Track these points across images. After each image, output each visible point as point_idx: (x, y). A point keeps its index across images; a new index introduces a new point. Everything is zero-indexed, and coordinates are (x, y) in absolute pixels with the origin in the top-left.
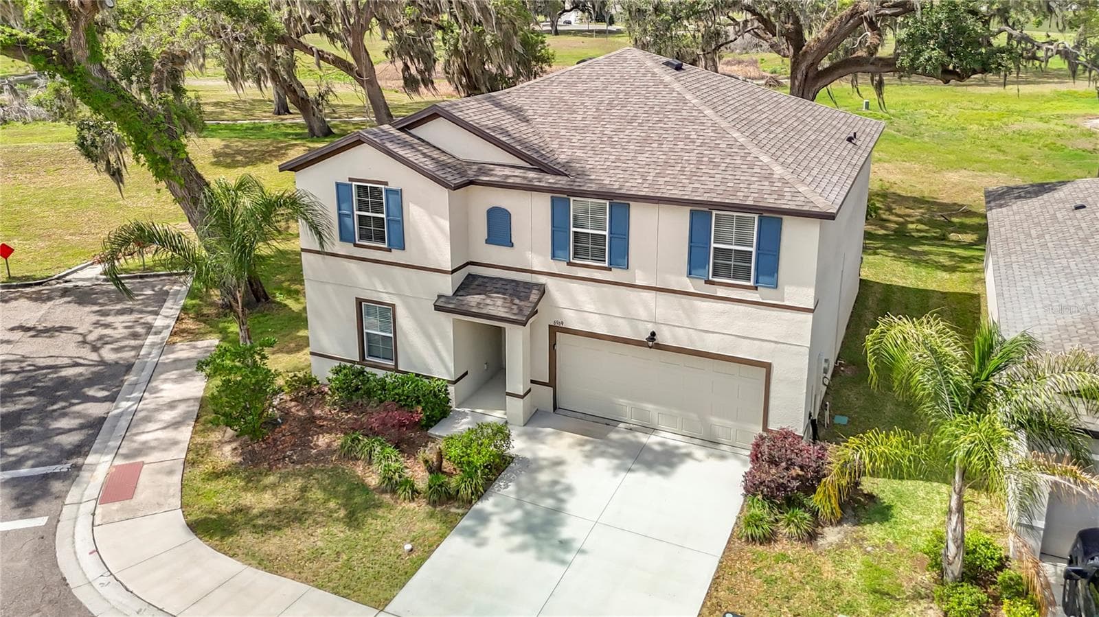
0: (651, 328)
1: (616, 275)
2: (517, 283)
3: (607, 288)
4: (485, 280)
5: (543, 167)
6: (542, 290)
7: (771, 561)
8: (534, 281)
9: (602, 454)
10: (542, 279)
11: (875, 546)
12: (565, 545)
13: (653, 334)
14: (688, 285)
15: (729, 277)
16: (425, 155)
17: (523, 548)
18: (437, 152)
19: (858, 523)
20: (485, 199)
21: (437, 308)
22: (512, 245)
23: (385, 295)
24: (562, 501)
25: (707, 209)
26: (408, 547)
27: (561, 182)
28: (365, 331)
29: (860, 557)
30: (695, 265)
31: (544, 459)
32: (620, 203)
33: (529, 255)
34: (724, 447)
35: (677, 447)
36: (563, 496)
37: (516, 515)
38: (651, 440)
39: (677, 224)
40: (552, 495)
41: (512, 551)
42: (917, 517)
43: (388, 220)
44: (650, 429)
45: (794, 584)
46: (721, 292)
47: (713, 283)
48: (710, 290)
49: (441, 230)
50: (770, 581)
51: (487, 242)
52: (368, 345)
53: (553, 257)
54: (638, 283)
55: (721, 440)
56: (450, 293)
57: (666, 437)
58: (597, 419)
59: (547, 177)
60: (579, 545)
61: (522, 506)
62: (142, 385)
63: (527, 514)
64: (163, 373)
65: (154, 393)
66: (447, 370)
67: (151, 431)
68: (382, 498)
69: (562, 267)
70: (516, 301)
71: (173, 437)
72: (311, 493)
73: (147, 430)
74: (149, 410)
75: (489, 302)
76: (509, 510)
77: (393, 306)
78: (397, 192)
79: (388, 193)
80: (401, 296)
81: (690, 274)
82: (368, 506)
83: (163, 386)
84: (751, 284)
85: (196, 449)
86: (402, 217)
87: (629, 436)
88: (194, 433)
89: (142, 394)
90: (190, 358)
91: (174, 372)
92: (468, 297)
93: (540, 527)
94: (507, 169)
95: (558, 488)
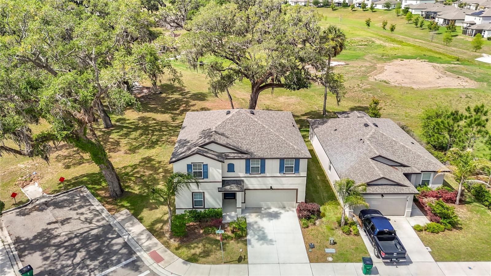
0: (270, 185)
1: (262, 175)
2: (236, 180)
3: (259, 179)
5: (242, 153)
6: (243, 181)
7: (310, 231)
8: (240, 179)
9: (264, 217)
10: (242, 179)
11: (326, 222)
12: (271, 240)
13: (271, 187)
14: (279, 175)
15: (288, 172)
16: (213, 154)
17: (263, 244)
18: (211, 151)
19: (320, 219)
20: (227, 162)
21: (219, 191)
22: (234, 172)
23: (201, 190)
24: (263, 231)
25: (283, 159)
26: (241, 250)
27: (249, 156)
28: (194, 200)
29: (325, 225)
30: (281, 170)
31: (253, 222)
32: (263, 160)
33: (239, 173)
34: (287, 208)
35: (277, 211)
36: (263, 230)
37: (256, 237)
38: (271, 211)
39: (277, 162)
40: (260, 230)
41: (261, 245)
42: (329, 214)
43: (203, 172)
44: (270, 208)
45: (317, 234)
46: (287, 175)
48: (284, 175)
49: (218, 172)
50: (313, 235)
51: (228, 172)
52: (195, 203)
53: (246, 173)
54: (267, 176)
55: (286, 206)
56: (221, 186)
57: (273, 209)
59: (244, 155)
60: (274, 240)
61: (256, 234)
62: (122, 230)
63: (259, 236)
64: (124, 225)
65: (130, 231)
66: (220, 205)
67: (145, 242)
68: (225, 241)
69: (248, 175)
70: (239, 186)
71: (153, 242)
72: (207, 245)
73: (143, 242)
74: (136, 237)
75: (232, 187)
76: (254, 236)
77: (204, 193)
78: (207, 165)
79: (204, 165)
80: (206, 190)
81: (280, 173)
82: (224, 244)
83: (130, 229)
84: (293, 173)
85: (164, 243)
86: (207, 170)
87: (266, 211)
88: (158, 239)
89: (127, 233)
90: (126, 218)
91: (127, 224)
92: (226, 187)
93: (263, 238)
94: (232, 154)
95: (260, 228)
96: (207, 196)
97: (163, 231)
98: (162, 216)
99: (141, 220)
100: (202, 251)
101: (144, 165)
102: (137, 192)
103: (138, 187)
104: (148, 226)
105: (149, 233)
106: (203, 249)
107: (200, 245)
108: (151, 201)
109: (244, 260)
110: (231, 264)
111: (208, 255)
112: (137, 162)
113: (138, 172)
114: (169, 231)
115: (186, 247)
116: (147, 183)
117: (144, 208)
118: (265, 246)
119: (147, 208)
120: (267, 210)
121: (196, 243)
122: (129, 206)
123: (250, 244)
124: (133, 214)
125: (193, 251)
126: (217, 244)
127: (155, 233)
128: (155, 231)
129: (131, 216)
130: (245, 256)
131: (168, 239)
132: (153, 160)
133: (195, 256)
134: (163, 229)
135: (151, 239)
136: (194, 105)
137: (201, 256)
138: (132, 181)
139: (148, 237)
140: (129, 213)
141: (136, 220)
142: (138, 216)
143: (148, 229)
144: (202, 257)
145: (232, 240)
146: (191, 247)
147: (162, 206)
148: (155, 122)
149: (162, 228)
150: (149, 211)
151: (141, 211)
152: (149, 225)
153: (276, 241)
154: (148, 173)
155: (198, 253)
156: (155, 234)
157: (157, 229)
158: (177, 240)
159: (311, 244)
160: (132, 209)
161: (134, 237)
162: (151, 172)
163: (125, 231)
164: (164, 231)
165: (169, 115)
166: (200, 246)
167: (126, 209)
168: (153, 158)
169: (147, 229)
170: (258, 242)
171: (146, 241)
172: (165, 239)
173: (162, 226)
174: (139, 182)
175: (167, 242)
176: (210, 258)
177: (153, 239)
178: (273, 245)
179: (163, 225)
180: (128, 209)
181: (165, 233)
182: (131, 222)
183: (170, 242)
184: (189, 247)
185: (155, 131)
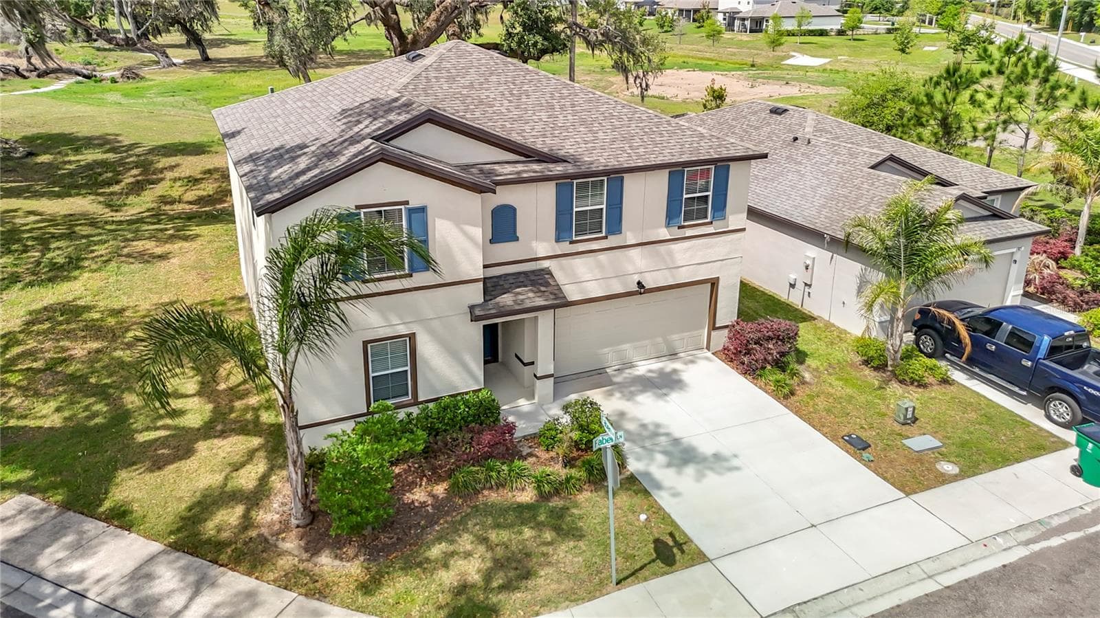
0: (636, 278)
1: (613, 241)
2: (525, 273)
3: (602, 257)
4: (495, 280)
5: (543, 158)
6: (550, 273)
7: (812, 402)
8: (539, 267)
9: (634, 394)
10: (546, 264)
11: (826, 370)
12: (717, 457)
13: (639, 283)
14: (664, 233)
15: (693, 220)
21: (472, 321)
22: (517, 239)
23: (401, 327)
24: (668, 435)
25: (680, 168)
26: (642, 518)
27: (570, 169)
28: (372, 375)
29: (833, 378)
30: (672, 214)
32: (616, 176)
33: (534, 244)
34: (682, 355)
35: (664, 370)
36: (663, 431)
37: (661, 458)
38: (640, 371)
39: (659, 184)
40: (656, 434)
41: (698, 479)
42: (814, 347)
43: (410, 243)
44: (631, 366)
45: (838, 406)
46: (689, 232)
47: (683, 227)
48: (681, 234)
49: (471, 239)
50: (829, 411)
51: (492, 241)
52: (375, 389)
53: (558, 240)
54: (629, 243)
55: (677, 351)
56: (480, 300)
57: (645, 366)
58: (589, 374)
59: (551, 166)
60: (726, 452)
61: (651, 451)
62: (29, 587)
63: (665, 453)
64: (33, 558)
65: (80, 578)
66: (476, 380)
67: (186, 607)
68: (556, 502)
69: (565, 247)
70: (543, 289)
71: (232, 591)
72: (493, 536)
73: (178, 608)
74: (124, 595)
75: (521, 297)
76: (652, 459)
77: (412, 336)
78: (423, 210)
79: (411, 211)
80: (421, 321)
81: (668, 225)
82: (560, 514)
83: (76, 567)
84: (709, 220)
85: (287, 581)
86: (427, 234)
87: (625, 375)
88: (249, 574)
89: (63, 592)
90: (35, 529)
91: (48, 551)
92: (498, 299)
93: (684, 455)
94: (506, 166)
95: (651, 428)
96: (427, 348)
97: (262, 535)
98: (226, 478)
99: (121, 518)
100: (489, 564)
101: (53, 328)
102: (56, 421)
103: (53, 404)
104: (171, 533)
105: (186, 560)
106: (489, 555)
107: (465, 542)
108: (142, 437)
109: (683, 552)
110: (646, 580)
111: (527, 575)
112: (15, 324)
113: (30, 354)
114: (294, 522)
115: (407, 568)
116: (93, 380)
117: (116, 469)
118: (712, 478)
119: (134, 464)
120: (627, 371)
121: (439, 539)
122: (34, 478)
123: (659, 486)
124: (66, 506)
125: (448, 578)
126: (534, 517)
127: (219, 552)
128: (220, 545)
129: (60, 514)
130: (671, 535)
131: (301, 561)
132: (88, 308)
133: (472, 593)
134: (258, 527)
135: (213, 584)
136: (172, 168)
137: (495, 584)
138: (12, 389)
139: (192, 578)
140: (42, 505)
141: (92, 527)
142: (100, 505)
143: (176, 547)
144: (506, 587)
145: (580, 490)
146: (428, 560)
147: (208, 443)
148: (38, 218)
149: (247, 522)
150: (149, 477)
151: (107, 479)
152: (175, 527)
153: (735, 456)
154: (79, 350)
155: (475, 577)
156: (223, 558)
157: (225, 535)
158: (351, 551)
159: (849, 436)
160: (54, 487)
161: (114, 600)
162: (95, 345)
163: (48, 589)
164: (264, 531)
165: (87, 199)
166: (469, 547)
167: (21, 492)
168: (81, 303)
169: (170, 545)
170: (679, 473)
171: (191, 599)
172: (285, 563)
173: (246, 516)
174: (50, 385)
175: (305, 573)
176: (540, 581)
177: (221, 580)
178: (737, 469)
179: (248, 511)
180: (31, 491)
181: (272, 540)
182: (69, 539)
183: (317, 570)
184: (420, 565)
185: (52, 240)
